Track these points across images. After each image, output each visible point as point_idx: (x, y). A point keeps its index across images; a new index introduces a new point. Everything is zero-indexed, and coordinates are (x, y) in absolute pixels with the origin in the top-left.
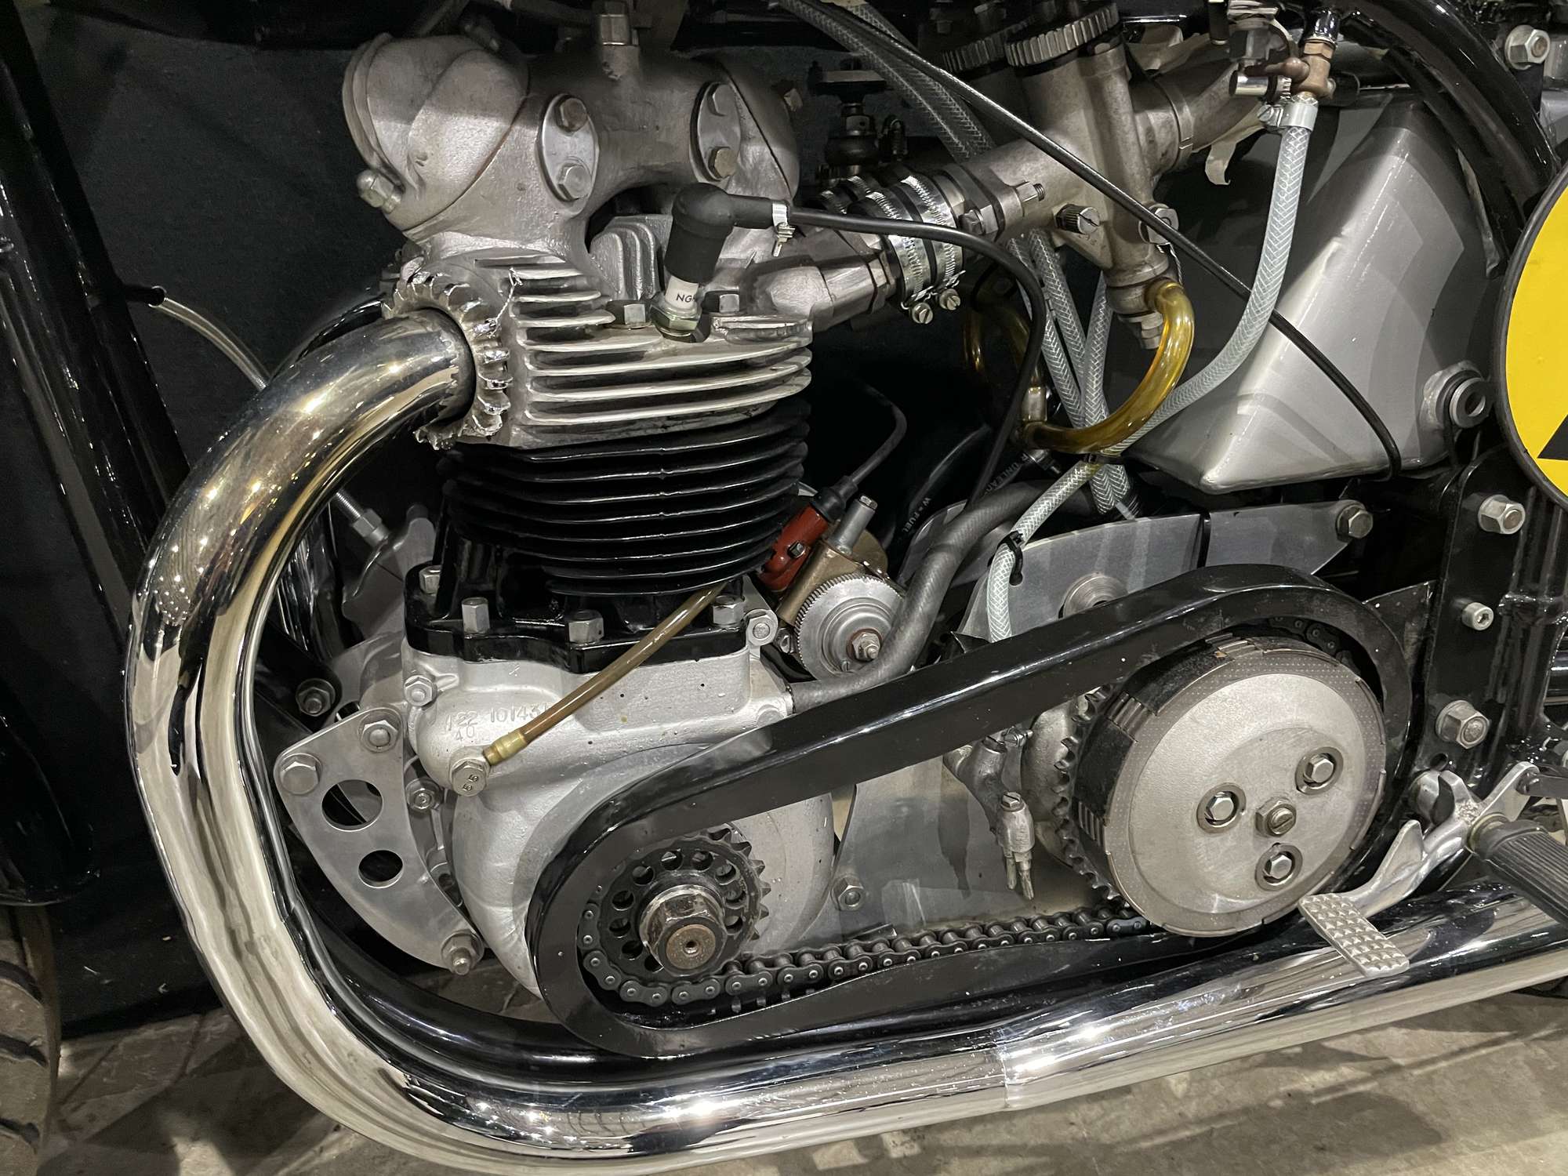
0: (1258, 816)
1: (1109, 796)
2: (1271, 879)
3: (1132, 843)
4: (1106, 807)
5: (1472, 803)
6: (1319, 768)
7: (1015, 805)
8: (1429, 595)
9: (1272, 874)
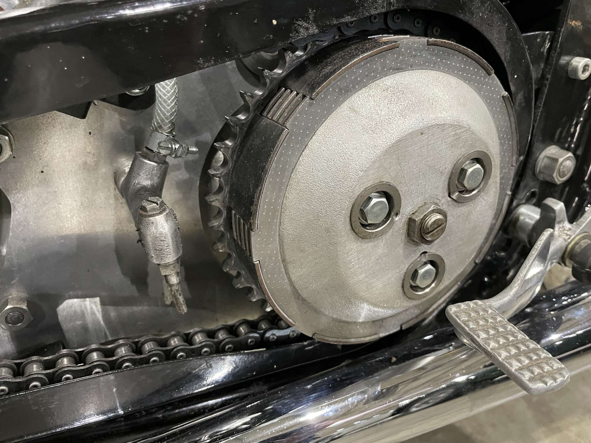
0: (411, 221)
1: (256, 196)
2: (416, 288)
3: (282, 252)
4: (253, 208)
5: (567, 225)
6: (472, 172)
7: (154, 209)
8: (547, 45)
9: (418, 282)
